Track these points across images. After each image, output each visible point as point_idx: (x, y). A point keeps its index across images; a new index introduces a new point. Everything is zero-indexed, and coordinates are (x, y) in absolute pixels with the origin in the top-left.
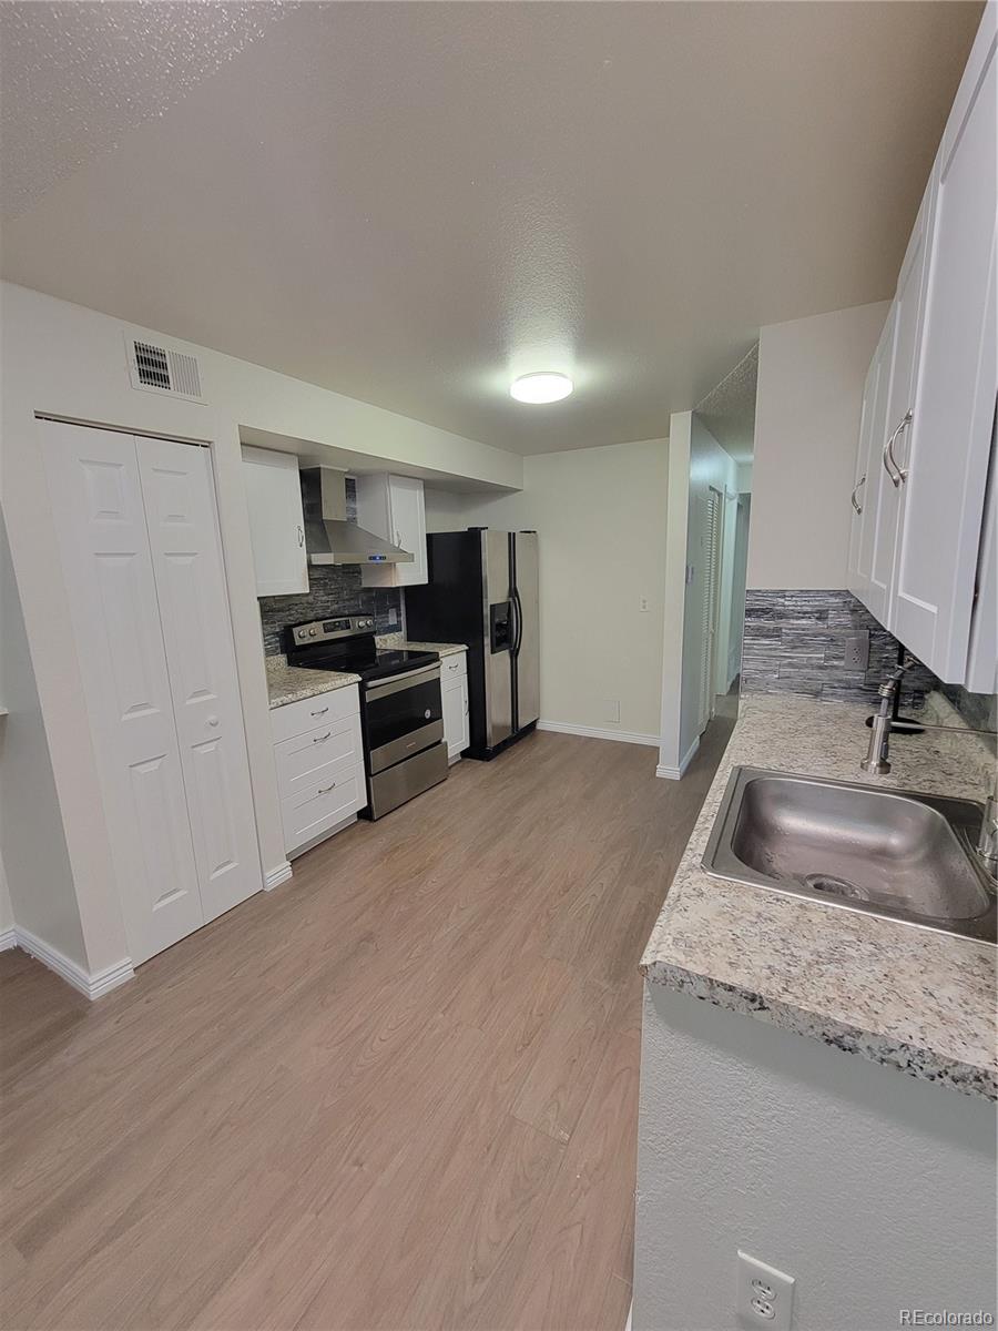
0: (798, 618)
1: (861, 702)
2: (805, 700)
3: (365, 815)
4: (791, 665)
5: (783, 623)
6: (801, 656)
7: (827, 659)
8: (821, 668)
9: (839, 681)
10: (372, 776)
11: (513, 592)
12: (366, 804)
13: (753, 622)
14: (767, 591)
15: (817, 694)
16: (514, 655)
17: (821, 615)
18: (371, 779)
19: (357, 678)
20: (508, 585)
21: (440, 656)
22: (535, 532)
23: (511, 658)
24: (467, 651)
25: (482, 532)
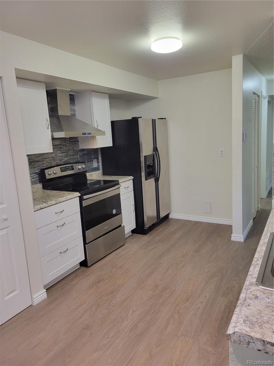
3: (84, 264)
11: (155, 149)
16: (157, 180)
18: (86, 245)
19: (78, 194)
20: (153, 146)
21: (120, 182)
22: (165, 119)
23: (155, 183)
24: (133, 179)
25: (139, 119)
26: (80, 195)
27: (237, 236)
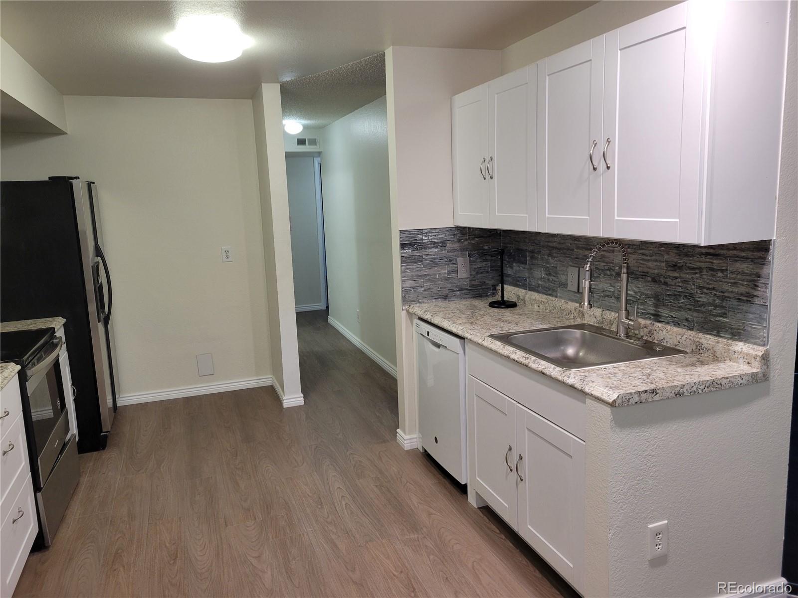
0: (431, 248)
1: (469, 298)
2: (441, 303)
4: (430, 280)
5: (423, 253)
6: (436, 272)
7: (449, 273)
8: (447, 279)
9: (457, 286)
10: (40, 491)
11: (98, 252)
12: (38, 529)
13: (407, 252)
14: (412, 230)
15: (446, 297)
16: (106, 321)
17: (443, 244)
19: (15, 368)
20: (93, 244)
21: (56, 330)
22: (100, 183)
23: (105, 326)
24: (64, 323)
25: (71, 184)
26: (19, 367)
27: (293, 398)
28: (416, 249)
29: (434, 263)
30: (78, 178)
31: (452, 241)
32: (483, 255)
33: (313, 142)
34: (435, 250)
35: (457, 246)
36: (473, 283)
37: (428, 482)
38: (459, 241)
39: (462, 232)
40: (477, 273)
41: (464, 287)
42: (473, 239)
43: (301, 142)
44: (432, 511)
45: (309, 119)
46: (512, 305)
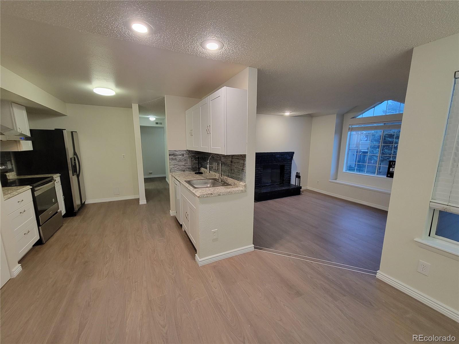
0: (179, 156)
1: (191, 171)
2: (182, 172)
3: (39, 243)
4: (179, 166)
5: (176, 157)
6: (181, 163)
7: (185, 164)
8: (184, 165)
9: (188, 168)
10: (40, 226)
11: (75, 154)
12: (39, 238)
13: (171, 157)
14: (173, 150)
15: (184, 171)
16: (78, 176)
17: (183, 155)
18: (40, 227)
19: (29, 187)
20: (73, 151)
21: (54, 177)
22: (76, 132)
23: (77, 178)
24: (60, 176)
25: (63, 131)
26: (31, 187)
27: (143, 201)
28: (174, 156)
29: (180, 161)
30: (65, 130)
31: (186, 154)
32: (196, 159)
33: (161, 124)
34: (180, 157)
35: (187, 156)
36: (193, 167)
37: (173, 224)
38: (188, 154)
39: (190, 152)
40: (194, 164)
41: (190, 168)
42: (193, 154)
43: (157, 123)
44: (170, 232)
45: (158, 116)
46: (202, 173)
